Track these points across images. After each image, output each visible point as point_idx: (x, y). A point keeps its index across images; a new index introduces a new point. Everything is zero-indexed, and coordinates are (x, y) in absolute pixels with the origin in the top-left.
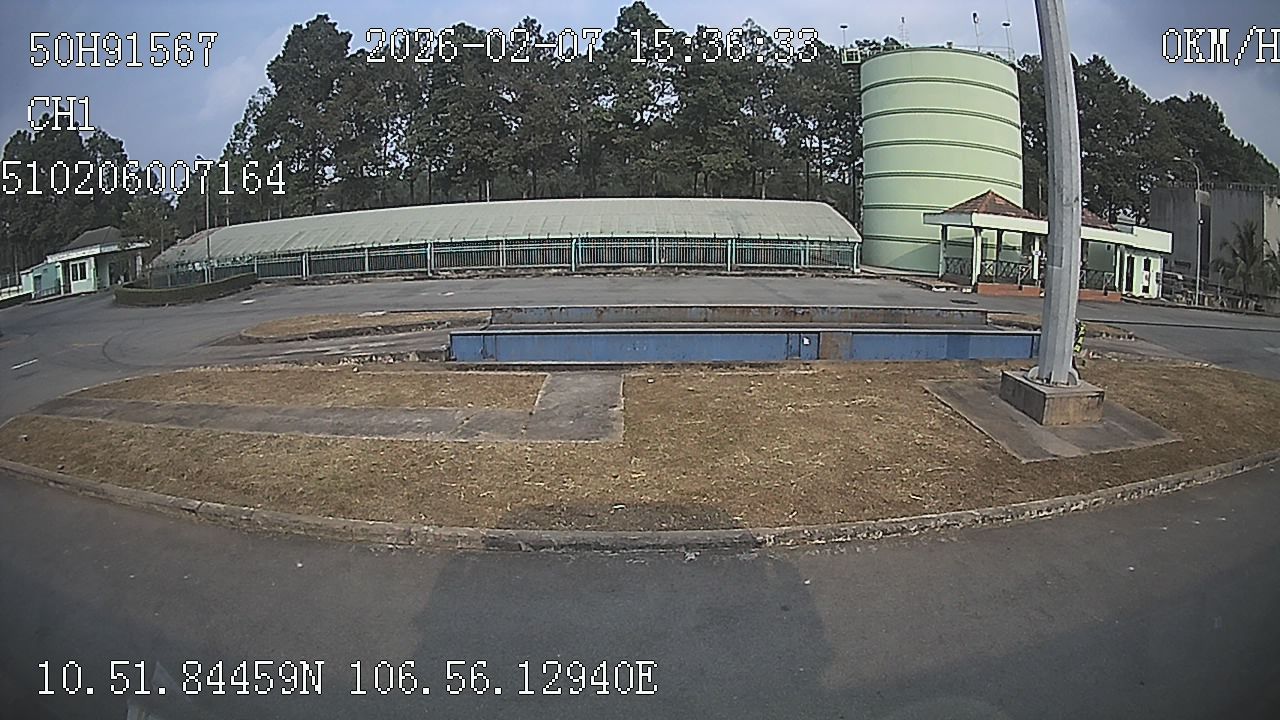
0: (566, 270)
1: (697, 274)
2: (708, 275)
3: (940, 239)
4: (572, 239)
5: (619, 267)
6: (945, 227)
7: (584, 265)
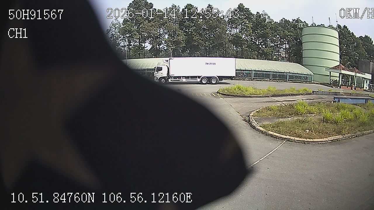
0: (250, 79)
1: (282, 81)
2: (284, 82)
3: (329, 75)
4: (252, 70)
5: (263, 79)
6: (330, 72)
7: (255, 78)
